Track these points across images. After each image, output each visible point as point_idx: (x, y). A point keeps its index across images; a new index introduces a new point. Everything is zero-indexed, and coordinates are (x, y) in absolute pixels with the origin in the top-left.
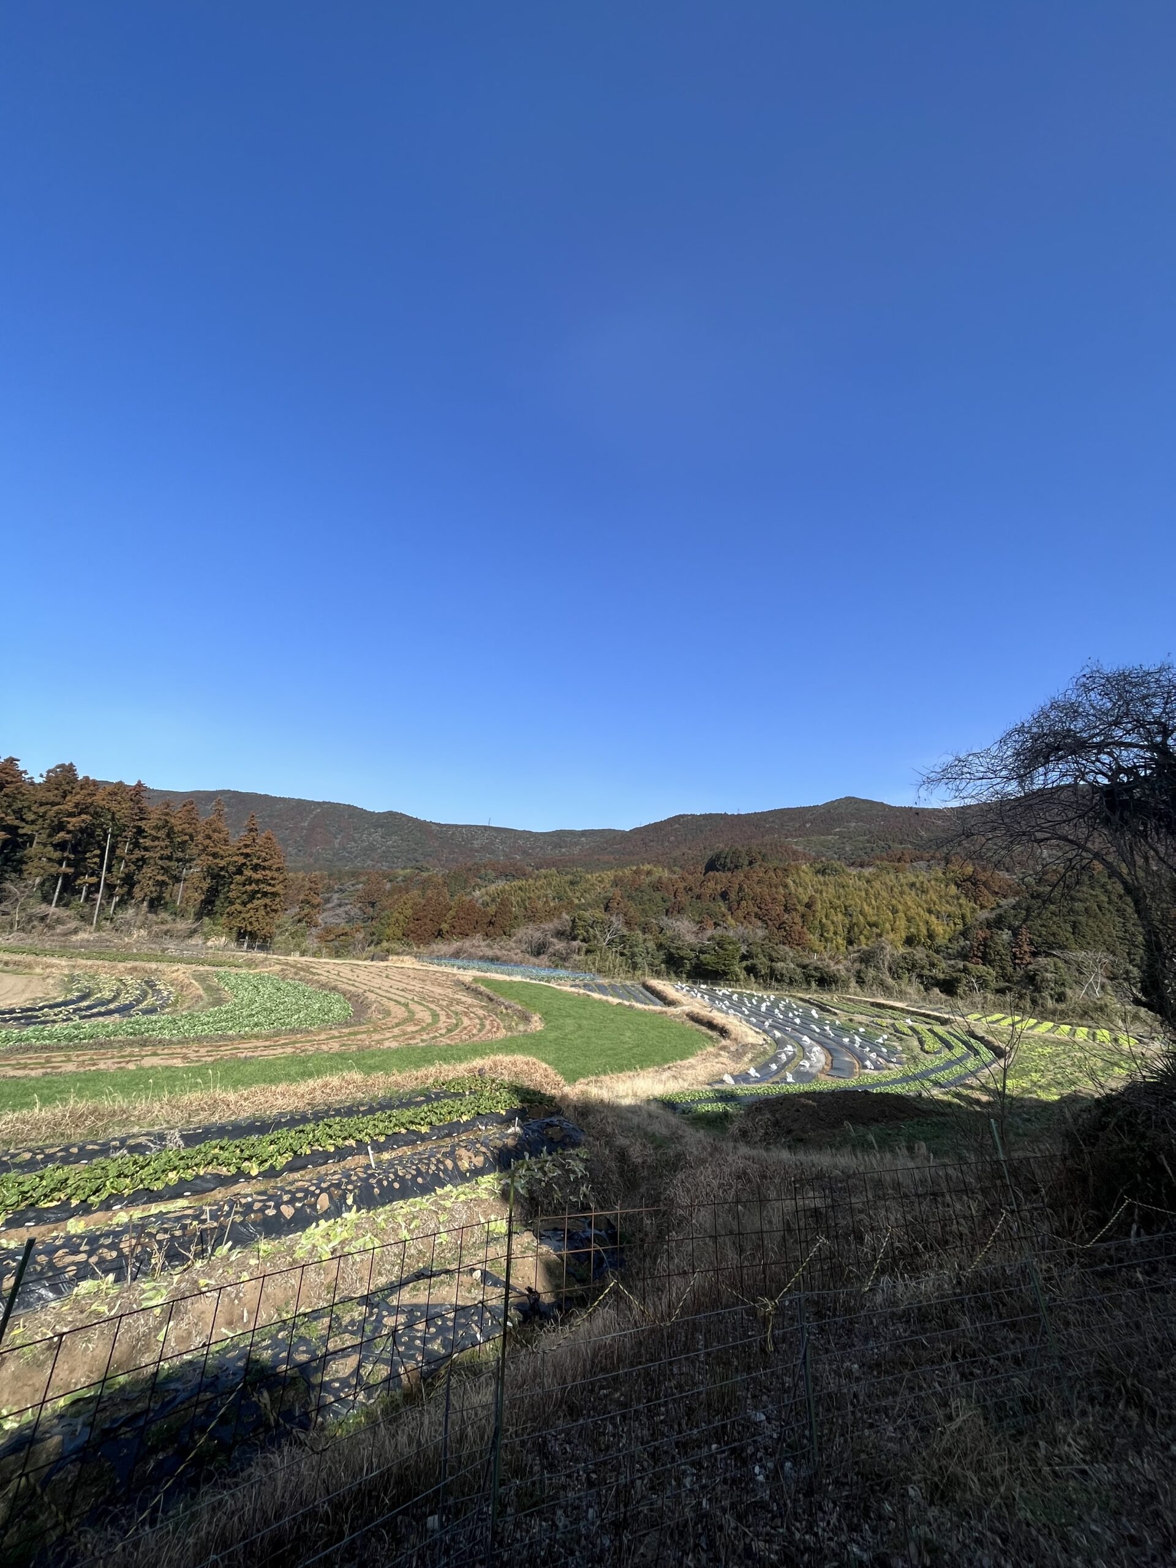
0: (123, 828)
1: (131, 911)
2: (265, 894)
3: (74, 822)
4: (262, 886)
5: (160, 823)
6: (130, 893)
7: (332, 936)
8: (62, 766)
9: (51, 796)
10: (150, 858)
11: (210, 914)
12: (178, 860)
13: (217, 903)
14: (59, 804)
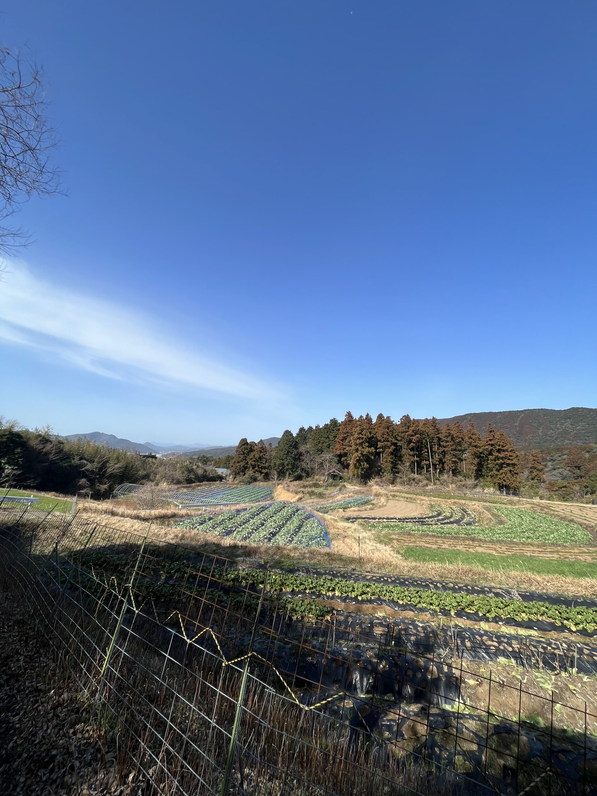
0: (433, 439)
1: (446, 476)
2: (508, 465)
3: (414, 438)
4: (506, 460)
5: (447, 434)
6: (443, 467)
7: (556, 488)
8: (405, 416)
9: (404, 429)
10: (448, 451)
11: (481, 476)
12: (459, 451)
13: (483, 470)
14: (407, 432)
